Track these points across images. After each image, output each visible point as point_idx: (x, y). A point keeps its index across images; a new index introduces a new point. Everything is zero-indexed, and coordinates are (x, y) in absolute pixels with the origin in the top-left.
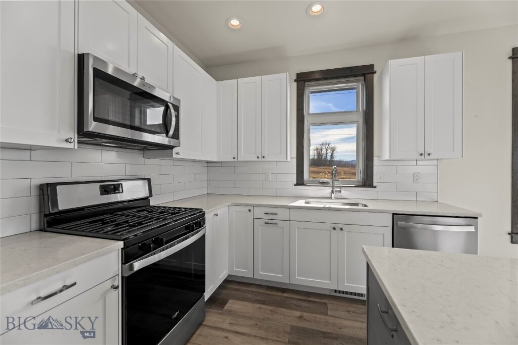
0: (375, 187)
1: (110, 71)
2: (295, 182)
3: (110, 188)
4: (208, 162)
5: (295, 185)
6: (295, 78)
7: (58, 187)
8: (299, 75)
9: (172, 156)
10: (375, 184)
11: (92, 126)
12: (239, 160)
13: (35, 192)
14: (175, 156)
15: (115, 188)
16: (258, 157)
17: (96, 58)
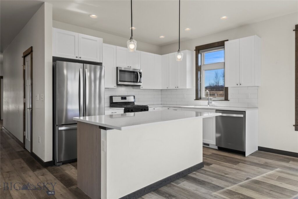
0: (229, 100)
1: (123, 69)
2: (195, 99)
3: (124, 98)
4: (161, 90)
5: (195, 100)
6: (195, 49)
7: (113, 97)
8: (196, 47)
9: (140, 88)
10: (229, 99)
11: (119, 83)
12: (169, 89)
13: (109, 98)
14: (141, 88)
15: (125, 98)
16: (176, 87)
17: (120, 67)
